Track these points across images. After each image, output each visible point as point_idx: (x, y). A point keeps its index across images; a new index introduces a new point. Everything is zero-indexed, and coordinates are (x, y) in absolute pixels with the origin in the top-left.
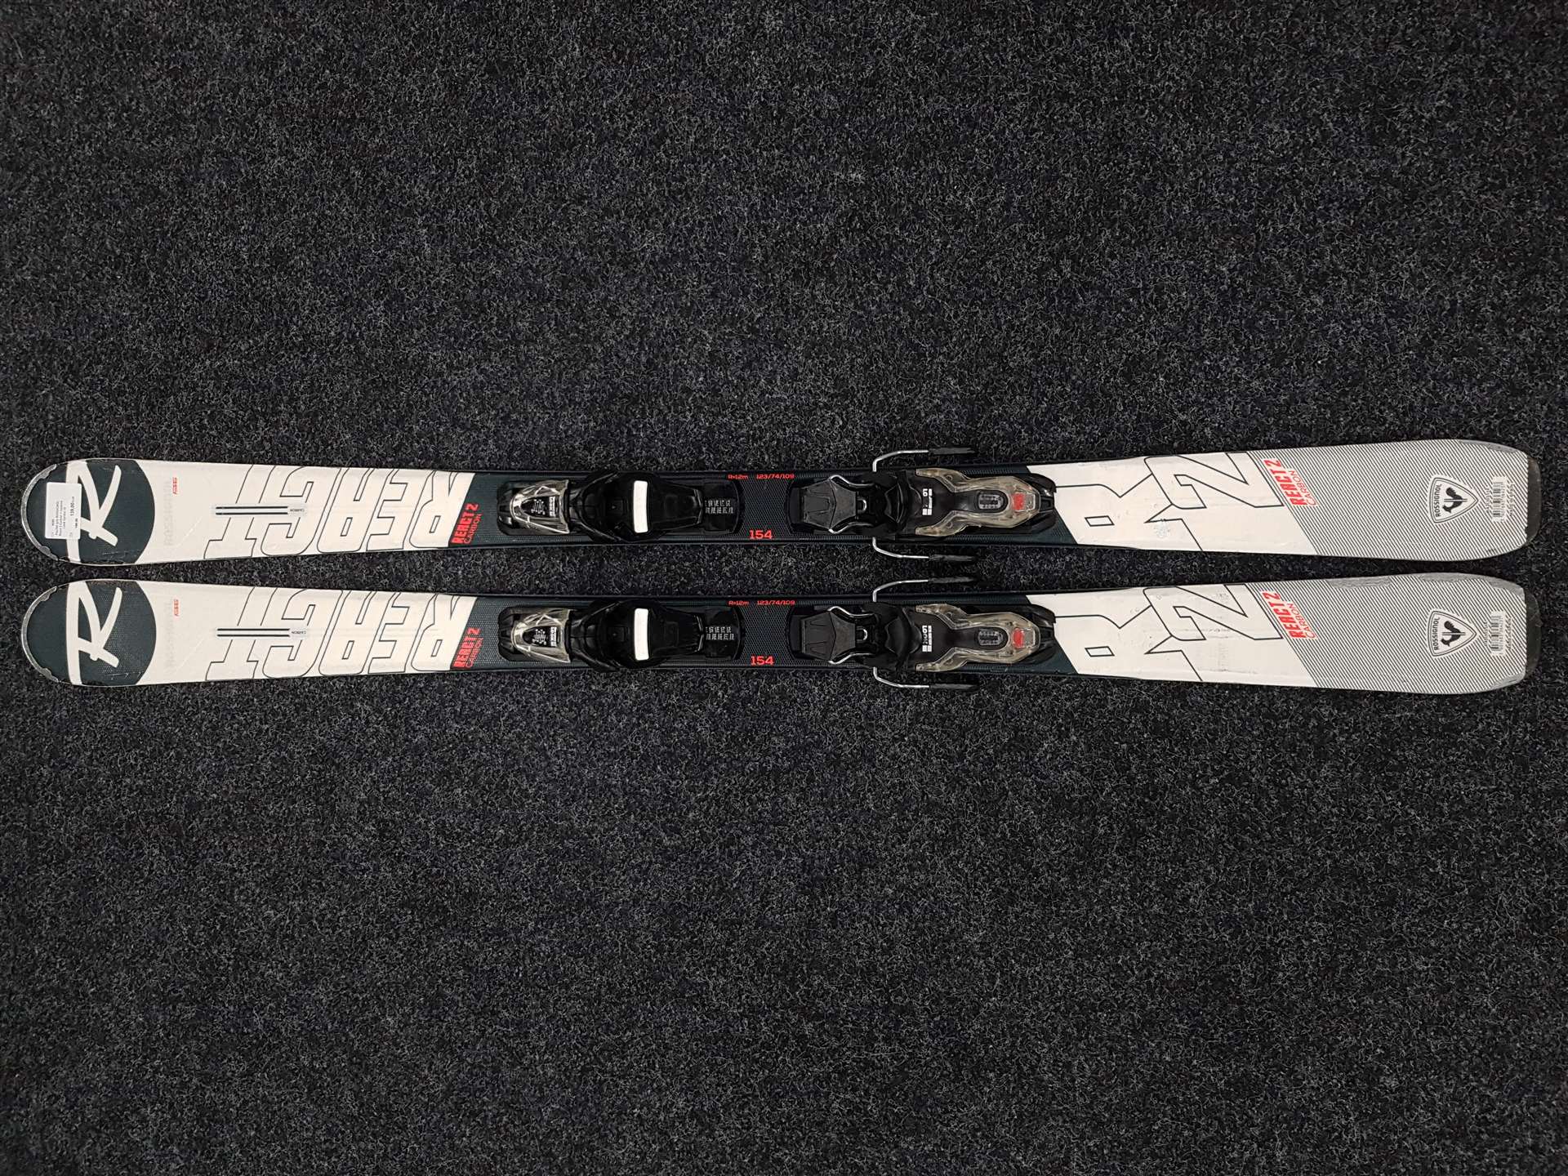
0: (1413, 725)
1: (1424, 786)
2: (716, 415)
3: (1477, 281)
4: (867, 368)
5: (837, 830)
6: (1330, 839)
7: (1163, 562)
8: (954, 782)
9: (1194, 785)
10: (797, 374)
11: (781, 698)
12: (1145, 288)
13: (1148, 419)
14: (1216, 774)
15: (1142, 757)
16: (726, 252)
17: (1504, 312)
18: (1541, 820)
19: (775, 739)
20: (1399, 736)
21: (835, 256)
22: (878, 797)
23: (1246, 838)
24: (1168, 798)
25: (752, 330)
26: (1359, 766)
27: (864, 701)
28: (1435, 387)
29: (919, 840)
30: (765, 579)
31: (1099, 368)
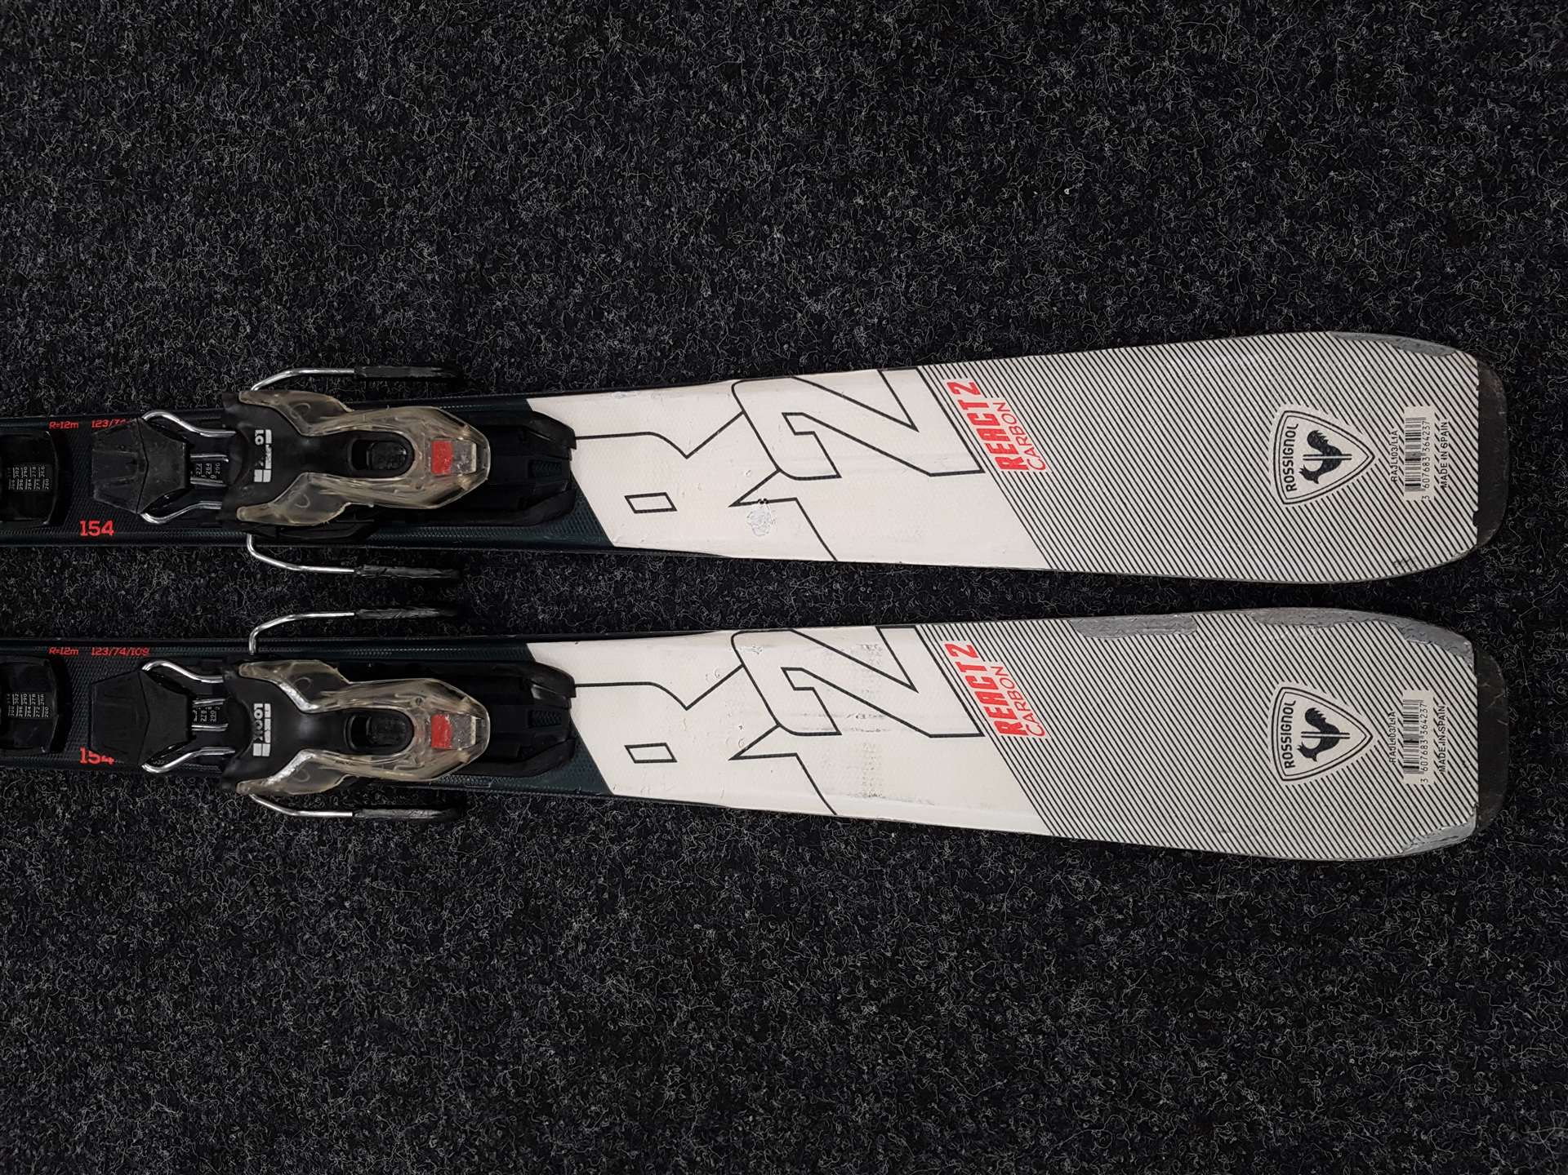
0: (1251, 917)
1: (1273, 1044)
2: (60, 321)
3: (1376, 17)
4: (290, 228)
5: (234, 1064)
6: (1087, 1140)
7: (781, 582)
8: (423, 989)
9: (833, 1016)
10: (184, 244)
11: (152, 823)
12: (749, 64)
13: (754, 311)
14: (875, 995)
15: (742, 957)
16: (82, 41)
17: (1433, 75)
18: (1520, 1129)
19: (142, 895)
20: (1225, 940)
21: (244, 36)
22: (300, 1009)
23: (929, 1125)
24: (787, 1039)
25: (117, 172)
26: (1144, 997)
27: (280, 832)
28: (1293, 232)
29: (365, 1091)
30: (128, 609)
31: (670, 217)
